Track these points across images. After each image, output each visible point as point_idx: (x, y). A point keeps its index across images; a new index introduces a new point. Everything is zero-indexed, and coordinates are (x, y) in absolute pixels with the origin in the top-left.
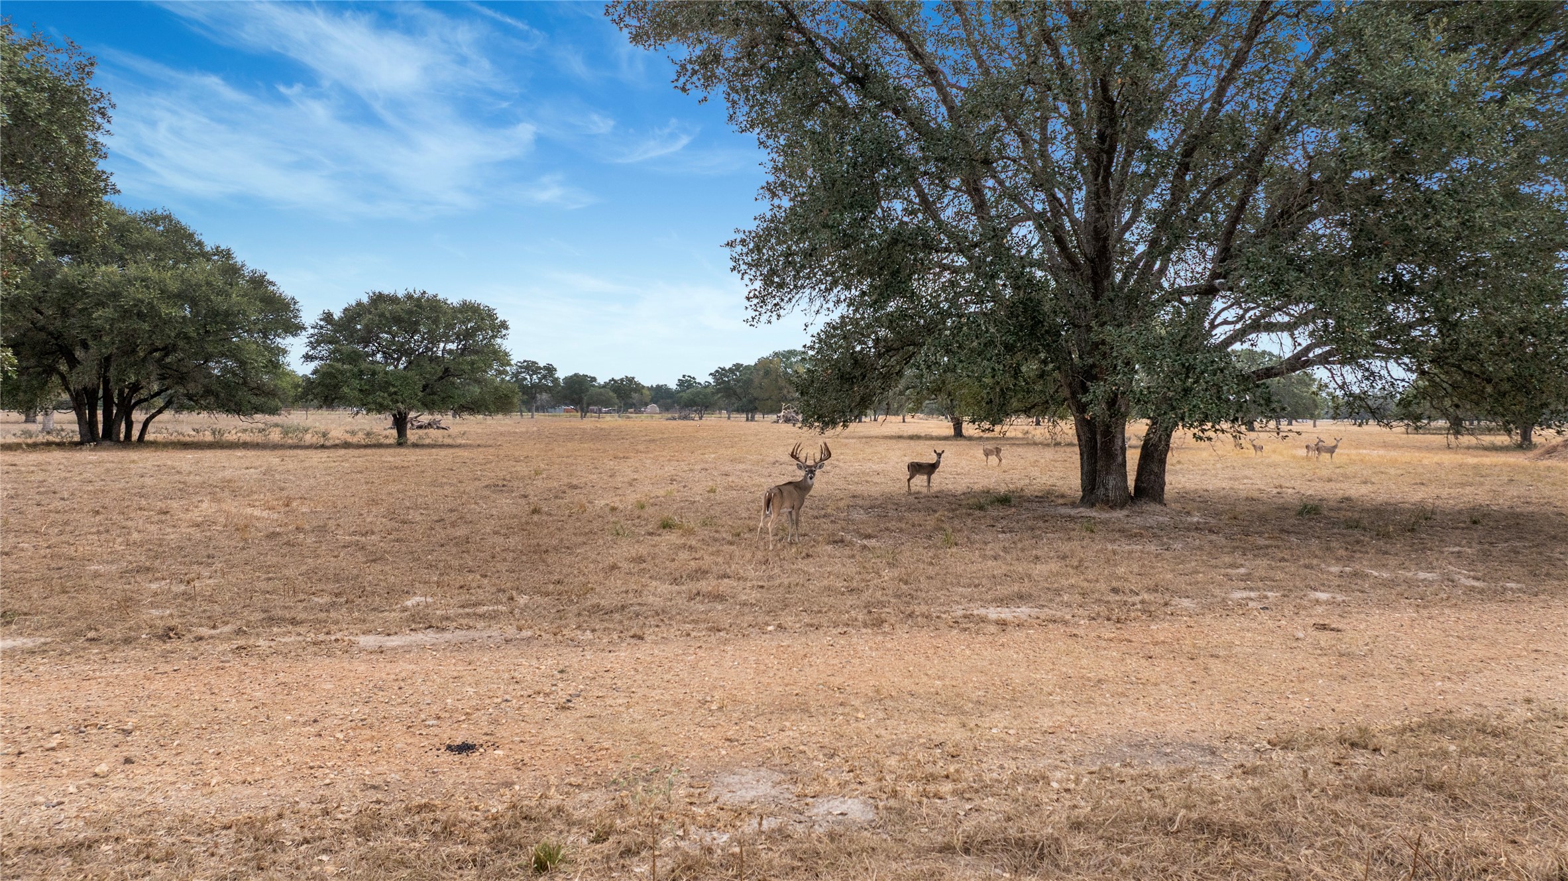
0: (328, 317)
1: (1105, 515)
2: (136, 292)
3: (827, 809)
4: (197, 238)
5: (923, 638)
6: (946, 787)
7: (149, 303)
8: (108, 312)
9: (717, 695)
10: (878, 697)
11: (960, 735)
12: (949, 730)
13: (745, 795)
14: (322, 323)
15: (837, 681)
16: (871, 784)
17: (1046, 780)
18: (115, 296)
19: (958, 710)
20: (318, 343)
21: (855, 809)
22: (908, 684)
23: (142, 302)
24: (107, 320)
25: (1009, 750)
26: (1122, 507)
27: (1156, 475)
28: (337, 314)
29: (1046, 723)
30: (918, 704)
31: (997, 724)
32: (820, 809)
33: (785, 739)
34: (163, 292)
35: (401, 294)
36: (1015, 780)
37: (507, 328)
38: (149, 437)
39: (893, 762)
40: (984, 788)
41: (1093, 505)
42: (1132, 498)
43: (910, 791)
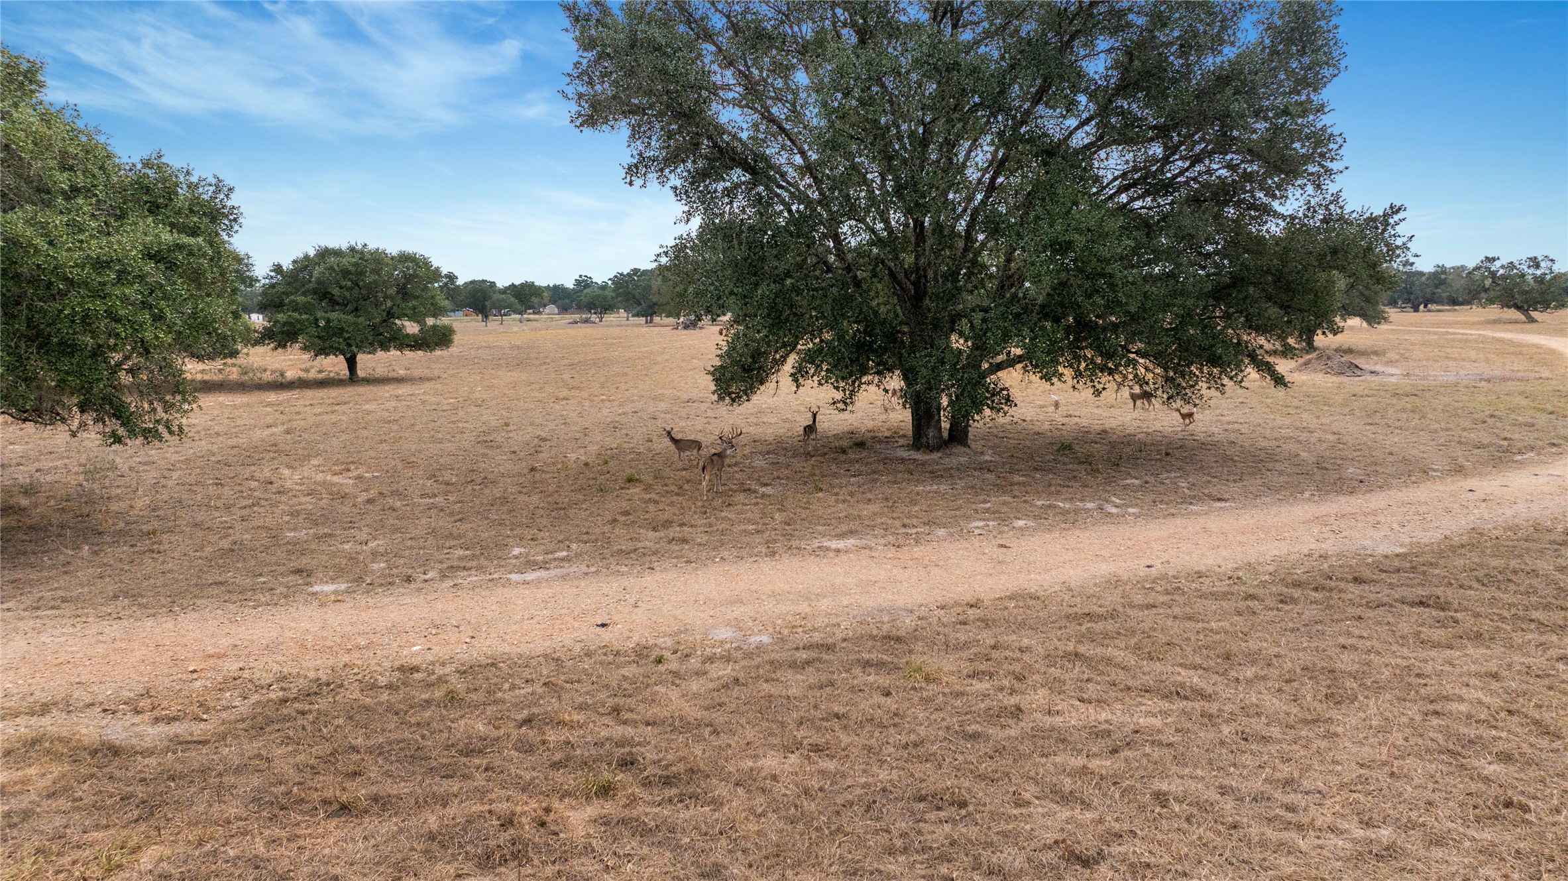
0: (278, 269)
1: (925, 457)
3: (755, 640)
5: (796, 562)
6: (801, 629)
9: (701, 597)
10: (773, 595)
11: (808, 610)
12: (804, 608)
13: (722, 637)
14: (273, 274)
15: (754, 588)
16: (771, 630)
17: (839, 625)
19: (808, 599)
21: (765, 639)
22: (787, 587)
25: (828, 615)
26: (938, 450)
27: (962, 427)
28: (286, 266)
29: (845, 603)
30: (791, 597)
31: (825, 604)
32: (752, 639)
33: (735, 614)
35: (345, 247)
36: (827, 626)
39: (779, 621)
40: (814, 629)
41: (919, 449)
42: (945, 443)
43: (786, 632)
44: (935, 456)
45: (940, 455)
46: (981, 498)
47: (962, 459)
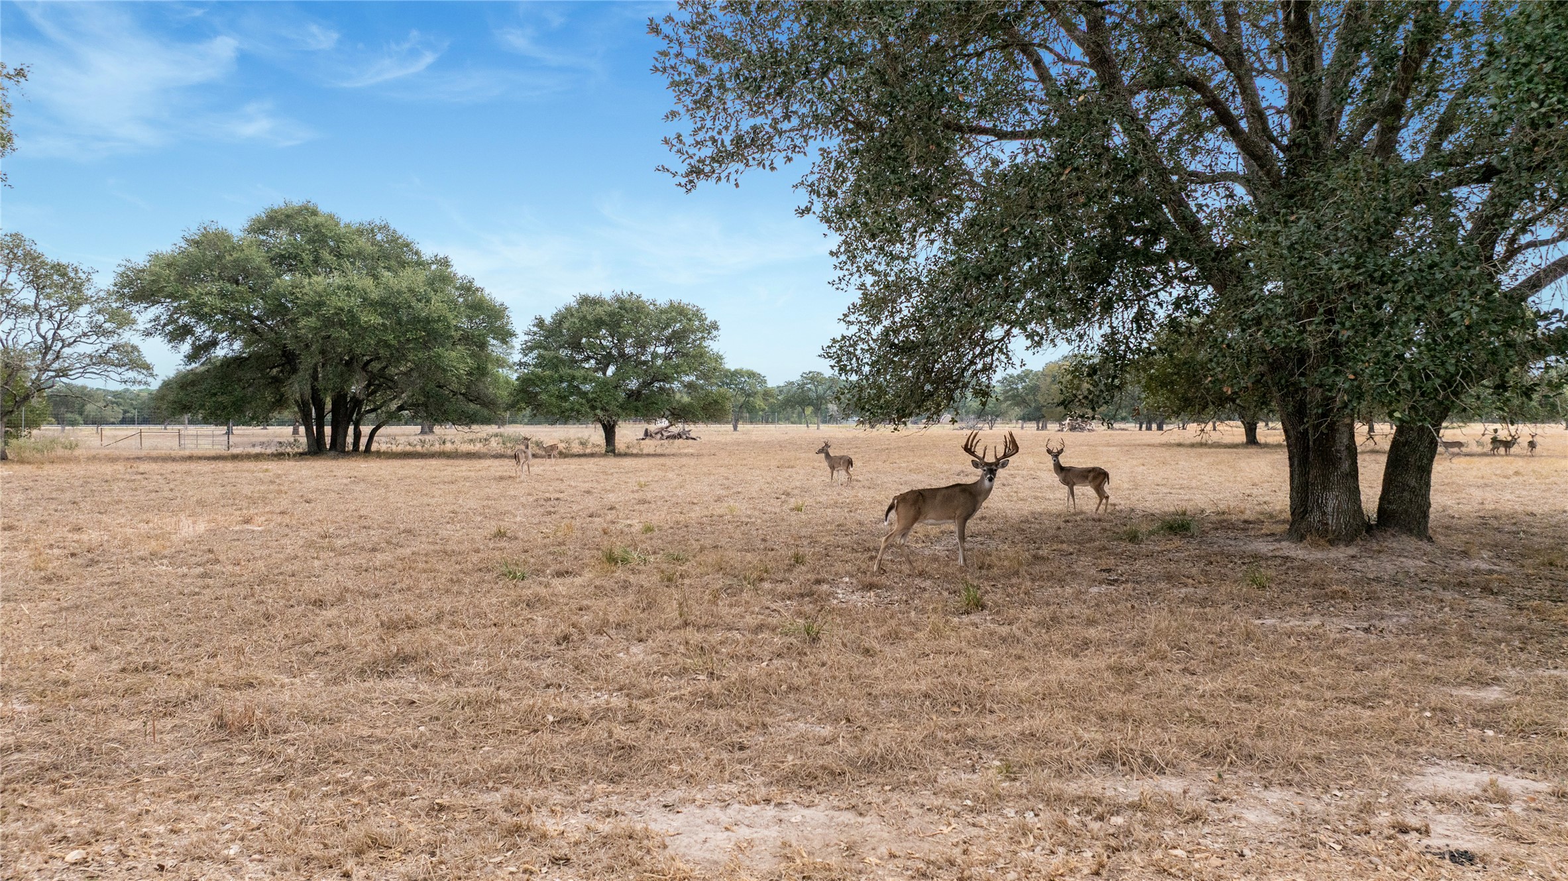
0: (540, 323)
1: (1316, 555)
2: (340, 301)
4: (416, 247)
7: (349, 311)
8: (312, 321)
14: (535, 329)
18: (320, 304)
20: (531, 349)
23: (342, 310)
24: (311, 329)
26: (1349, 541)
27: (1413, 490)
28: (548, 320)
34: (365, 300)
35: (607, 296)
37: (717, 328)
38: (374, 447)
41: (1302, 538)
42: (1369, 528)
44: (1341, 553)
45: (1352, 551)
46: (1466, 665)
47: (1409, 563)
